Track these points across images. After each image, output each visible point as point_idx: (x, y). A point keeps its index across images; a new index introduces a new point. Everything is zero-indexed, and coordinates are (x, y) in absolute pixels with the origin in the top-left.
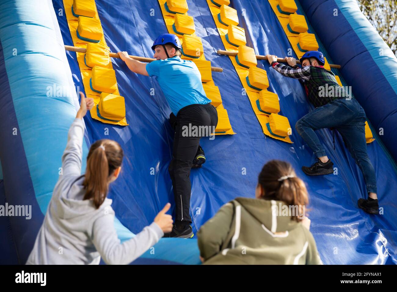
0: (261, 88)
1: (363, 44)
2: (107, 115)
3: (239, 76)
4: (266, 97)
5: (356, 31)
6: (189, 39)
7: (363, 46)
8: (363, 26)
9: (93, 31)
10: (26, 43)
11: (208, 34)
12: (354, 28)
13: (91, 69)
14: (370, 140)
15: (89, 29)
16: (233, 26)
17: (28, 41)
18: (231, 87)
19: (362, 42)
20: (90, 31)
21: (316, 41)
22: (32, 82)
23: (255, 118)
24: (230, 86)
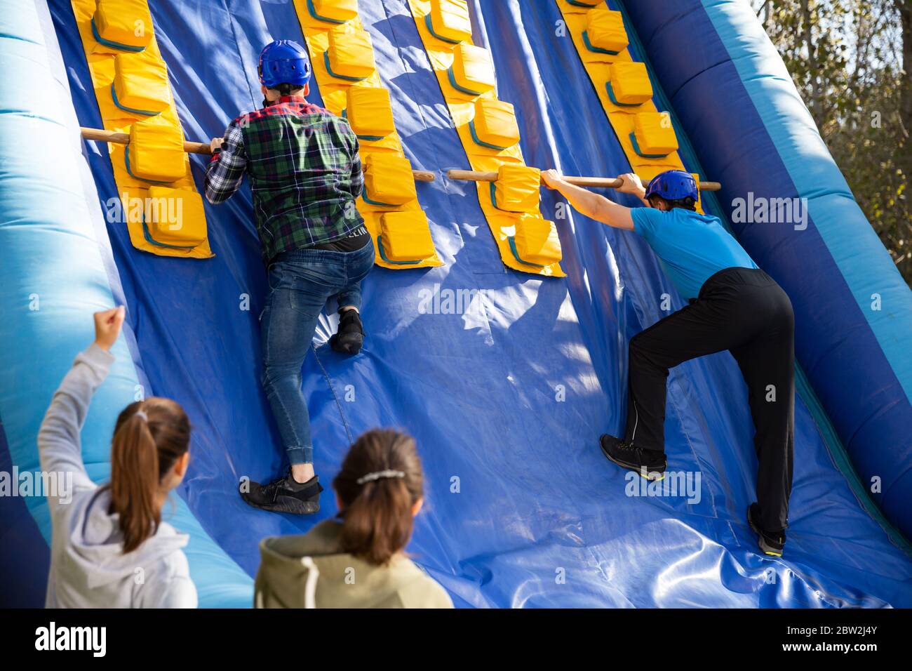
2: (167, 238)
18: (436, 149)
20: (125, 29)
24: (435, 145)
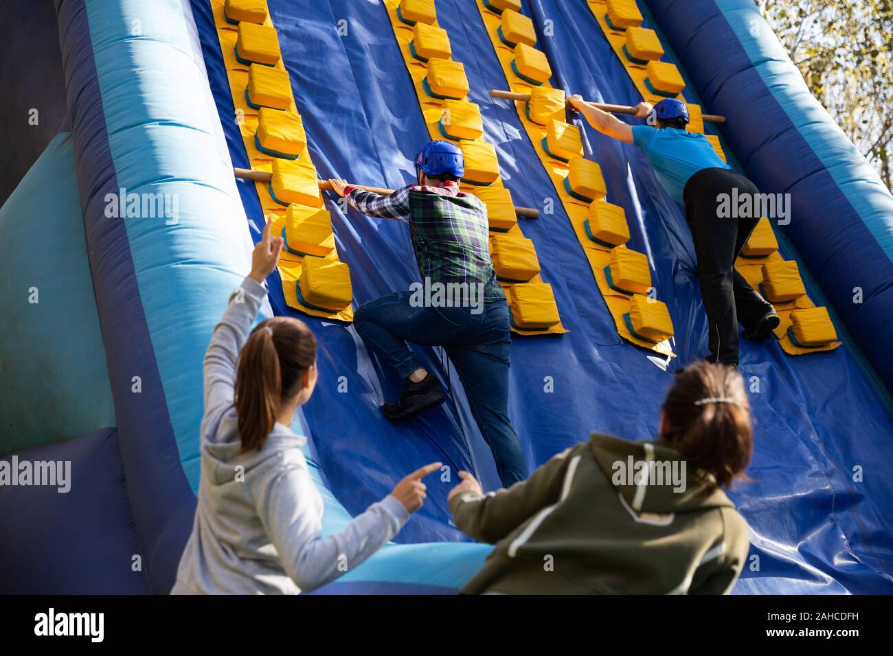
0: (614, 244)
1: (815, 155)
3: (569, 220)
4: (623, 262)
5: (802, 131)
6: (471, 147)
7: (816, 160)
8: (814, 120)
9: (287, 137)
10: (160, 161)
11: (508, 138)
12: (796, 124)
13: (284, 207)
14: (832, 344)
15: (280, 133)
16: (558, 122)
17: (164, 158)
19: (813, 152)
20: (282, 138)
21: (721, 151)
22: (172, 236)
23: (601, 302)
